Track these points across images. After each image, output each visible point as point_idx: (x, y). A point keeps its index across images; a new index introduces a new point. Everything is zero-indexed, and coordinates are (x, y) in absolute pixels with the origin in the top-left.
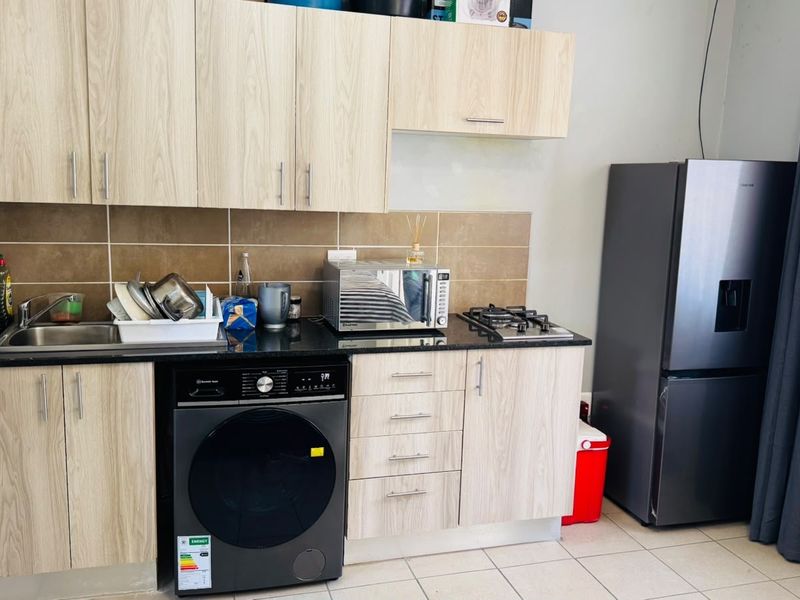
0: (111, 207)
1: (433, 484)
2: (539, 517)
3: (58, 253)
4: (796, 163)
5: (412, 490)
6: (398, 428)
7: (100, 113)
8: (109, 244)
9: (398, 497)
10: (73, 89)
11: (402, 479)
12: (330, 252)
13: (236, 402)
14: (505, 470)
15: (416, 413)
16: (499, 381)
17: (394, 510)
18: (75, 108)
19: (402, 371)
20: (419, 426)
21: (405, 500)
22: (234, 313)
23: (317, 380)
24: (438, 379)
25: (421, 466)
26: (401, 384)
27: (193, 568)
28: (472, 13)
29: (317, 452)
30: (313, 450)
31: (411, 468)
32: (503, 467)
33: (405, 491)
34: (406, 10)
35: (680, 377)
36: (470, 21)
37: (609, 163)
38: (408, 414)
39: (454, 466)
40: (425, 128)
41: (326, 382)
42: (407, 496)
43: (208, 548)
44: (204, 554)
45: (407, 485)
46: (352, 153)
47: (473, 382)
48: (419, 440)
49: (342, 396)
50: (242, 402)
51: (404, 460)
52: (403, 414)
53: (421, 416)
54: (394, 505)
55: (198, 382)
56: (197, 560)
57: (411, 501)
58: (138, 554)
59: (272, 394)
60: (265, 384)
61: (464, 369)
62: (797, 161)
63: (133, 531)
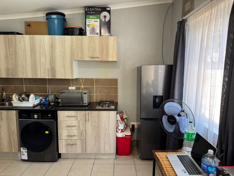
0: (24, 78)
1: (79, 142)
2: (107, 153)
3: (15, 88)
4: (172, 65)
5: (74, 143)
6: (69, 128)
7: (12, 60)
8: (24, 86)
9: (70, 145)
10: (7, 55)
11: (71, 140)
12: (69, 87)
13: (30, 120)
14: (97, 140)
15: (73, 125)
16: (94, 118)
17: (70, 148)
18: (8, 59)
19: (70, 115)
20: (74, 128)
21: (72, 145)
22: (42, 101)
23: (48, 116)
24: (79, 117)
25: (75, 138)
26: (69, 118)
27: (24, 154)
28: (90, 33)
29: (47, 132)
30: (46, 132)
31: (73, 138)
32: (96, 139)
33: (72, 143)
34: (78, 34)
35: (145, 120)
36: (90, 35)
37: (137, 67)
38: (71, 125)
39: (84, 138)
40: (81, 60)
41: (50, 117)
42: (73, 145)
43: (26, 151)
44: (26, 152)
45: (72, 142)
46: (64, 65)
47: (87, 119)
48: (75, 131)
49: (54, 120)
50: (32, 120)
51: (71, 136)
52: (70, 125)
53: (75, 126)
54: (69, 146)
55: (23, 115)
56: (24, 153)
57: (73, 146)
58: (15, 150)
59: (38, 118)
60: (36, 116)
61: (85, 115)
62: (173, 64)
63: (13, 146)
